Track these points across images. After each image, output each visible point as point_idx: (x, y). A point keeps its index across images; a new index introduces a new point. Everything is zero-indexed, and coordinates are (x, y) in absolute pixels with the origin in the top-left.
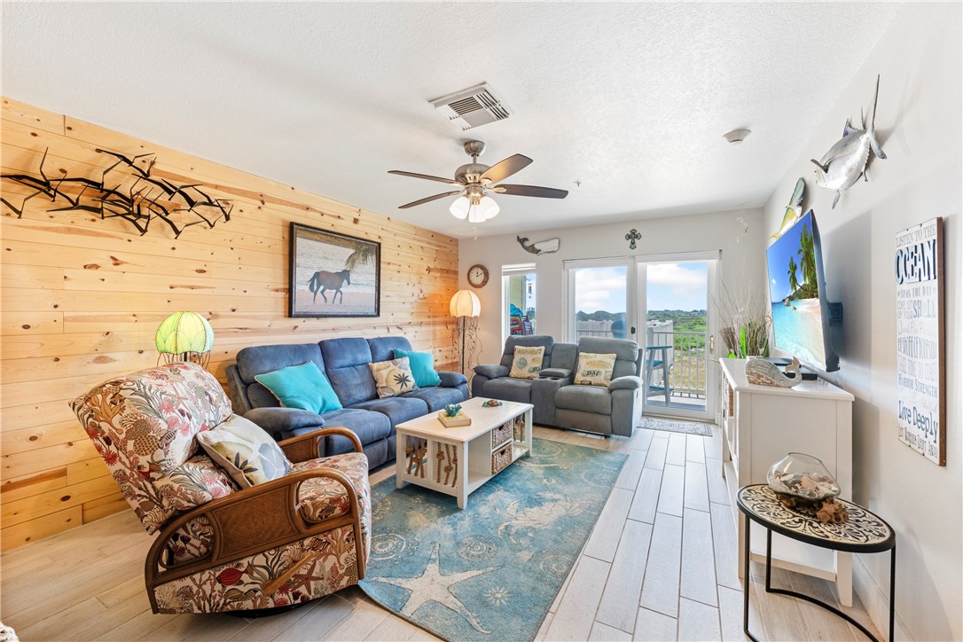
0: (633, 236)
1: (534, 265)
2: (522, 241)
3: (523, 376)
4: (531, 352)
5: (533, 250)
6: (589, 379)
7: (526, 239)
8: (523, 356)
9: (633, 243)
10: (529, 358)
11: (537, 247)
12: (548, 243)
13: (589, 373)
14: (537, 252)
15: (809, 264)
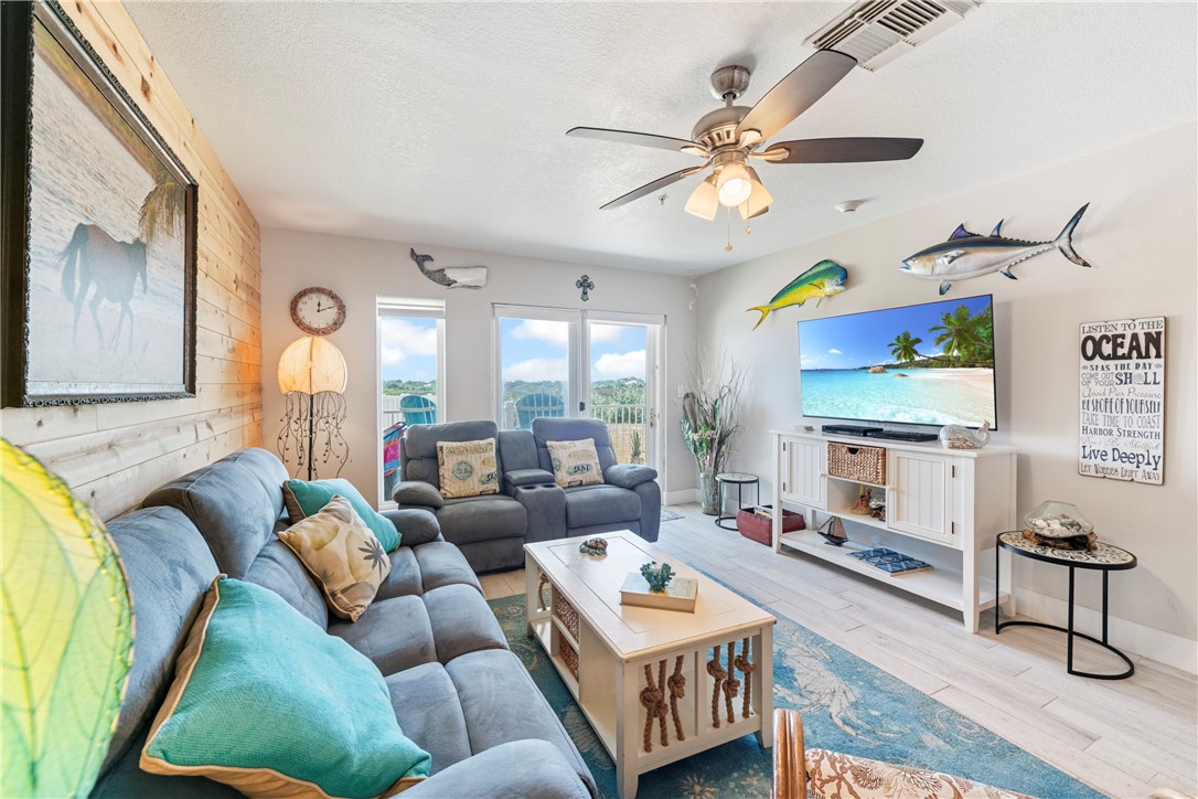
0: (585, 284)
1: (443, 303)
2: (421, 260)
3: (471, 492)
4: (478, 450)
5: (440, 278)
6: (578, 477)
7: (428, 258)
8: (460, 458)
9: (585, 293)
10: (474, 460)
11: (450, 274)
12: (471, 272)
13: (577, 469)
14: (449, 283)
15: (965, 339)
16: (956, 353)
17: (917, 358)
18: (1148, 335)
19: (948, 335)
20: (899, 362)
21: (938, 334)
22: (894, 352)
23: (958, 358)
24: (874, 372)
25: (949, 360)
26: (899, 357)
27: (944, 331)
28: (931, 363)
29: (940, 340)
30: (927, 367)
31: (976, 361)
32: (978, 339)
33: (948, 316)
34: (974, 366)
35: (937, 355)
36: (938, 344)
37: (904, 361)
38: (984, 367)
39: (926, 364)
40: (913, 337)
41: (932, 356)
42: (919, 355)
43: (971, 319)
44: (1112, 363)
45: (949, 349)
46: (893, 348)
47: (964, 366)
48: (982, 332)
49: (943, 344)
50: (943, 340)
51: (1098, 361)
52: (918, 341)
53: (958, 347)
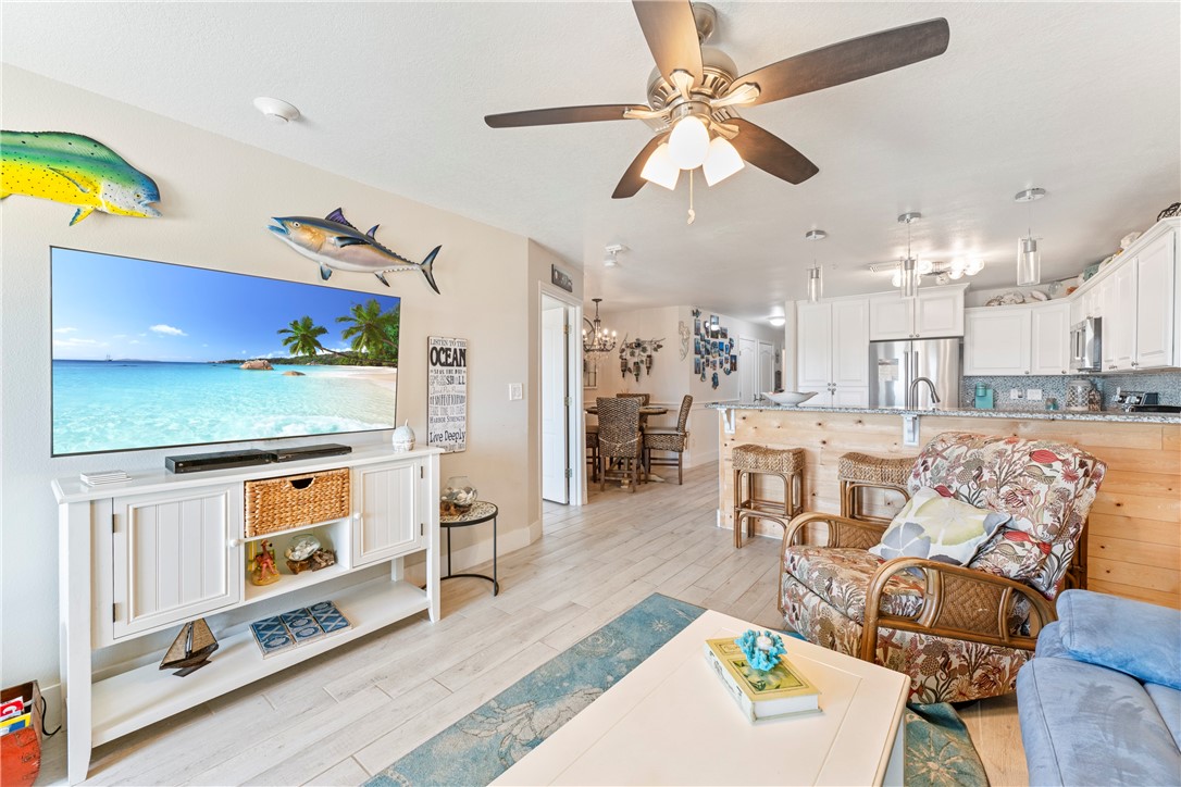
15: (374, 335)
16: (364, 350)
17: (319, 352)
18: (460, 350)
19: (358, 329)
20: (293, 356)
21: (347, 326)
22: (288, 341)
23: (366, 355)
24: (252, 368)
25: (357, 357)
26: (294, 349)
27: (354, 324)
28: (337, 360)
29: (349, 333)
30: (331, 363)
31: (383, 360)
32: (385, 337)
33: (359, 307)
34: (380, 365)
35: (344, 351)
36: (346, 337)
37: (301, 354)
38: (389, 366)
39: (330, 361)
40: (316, 325)
41: (338, 351)
42: (322, 349)
43: (381, 315)
44: (445, 368)
45: (358, 344)
46: (286, 336)
47: (371, 365)
48: (390, 330)
49: (351, 338)
50: (352, 334)
51: (438, 367)
52: (322, 331)
53: (367, 344)
